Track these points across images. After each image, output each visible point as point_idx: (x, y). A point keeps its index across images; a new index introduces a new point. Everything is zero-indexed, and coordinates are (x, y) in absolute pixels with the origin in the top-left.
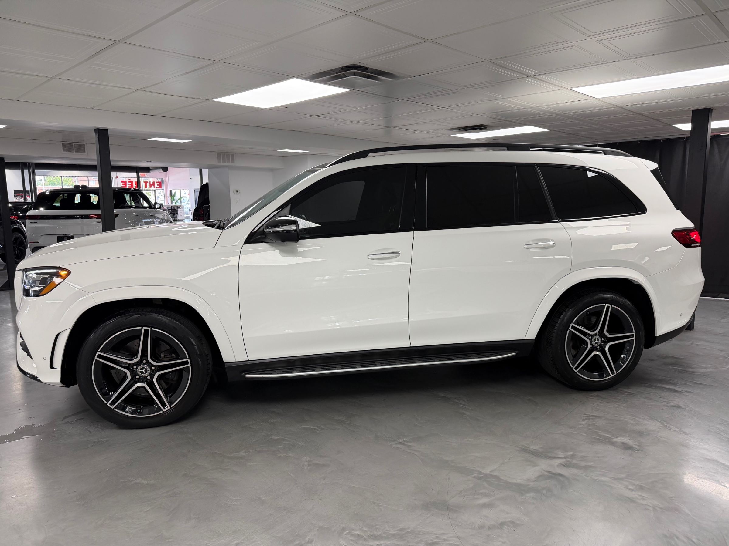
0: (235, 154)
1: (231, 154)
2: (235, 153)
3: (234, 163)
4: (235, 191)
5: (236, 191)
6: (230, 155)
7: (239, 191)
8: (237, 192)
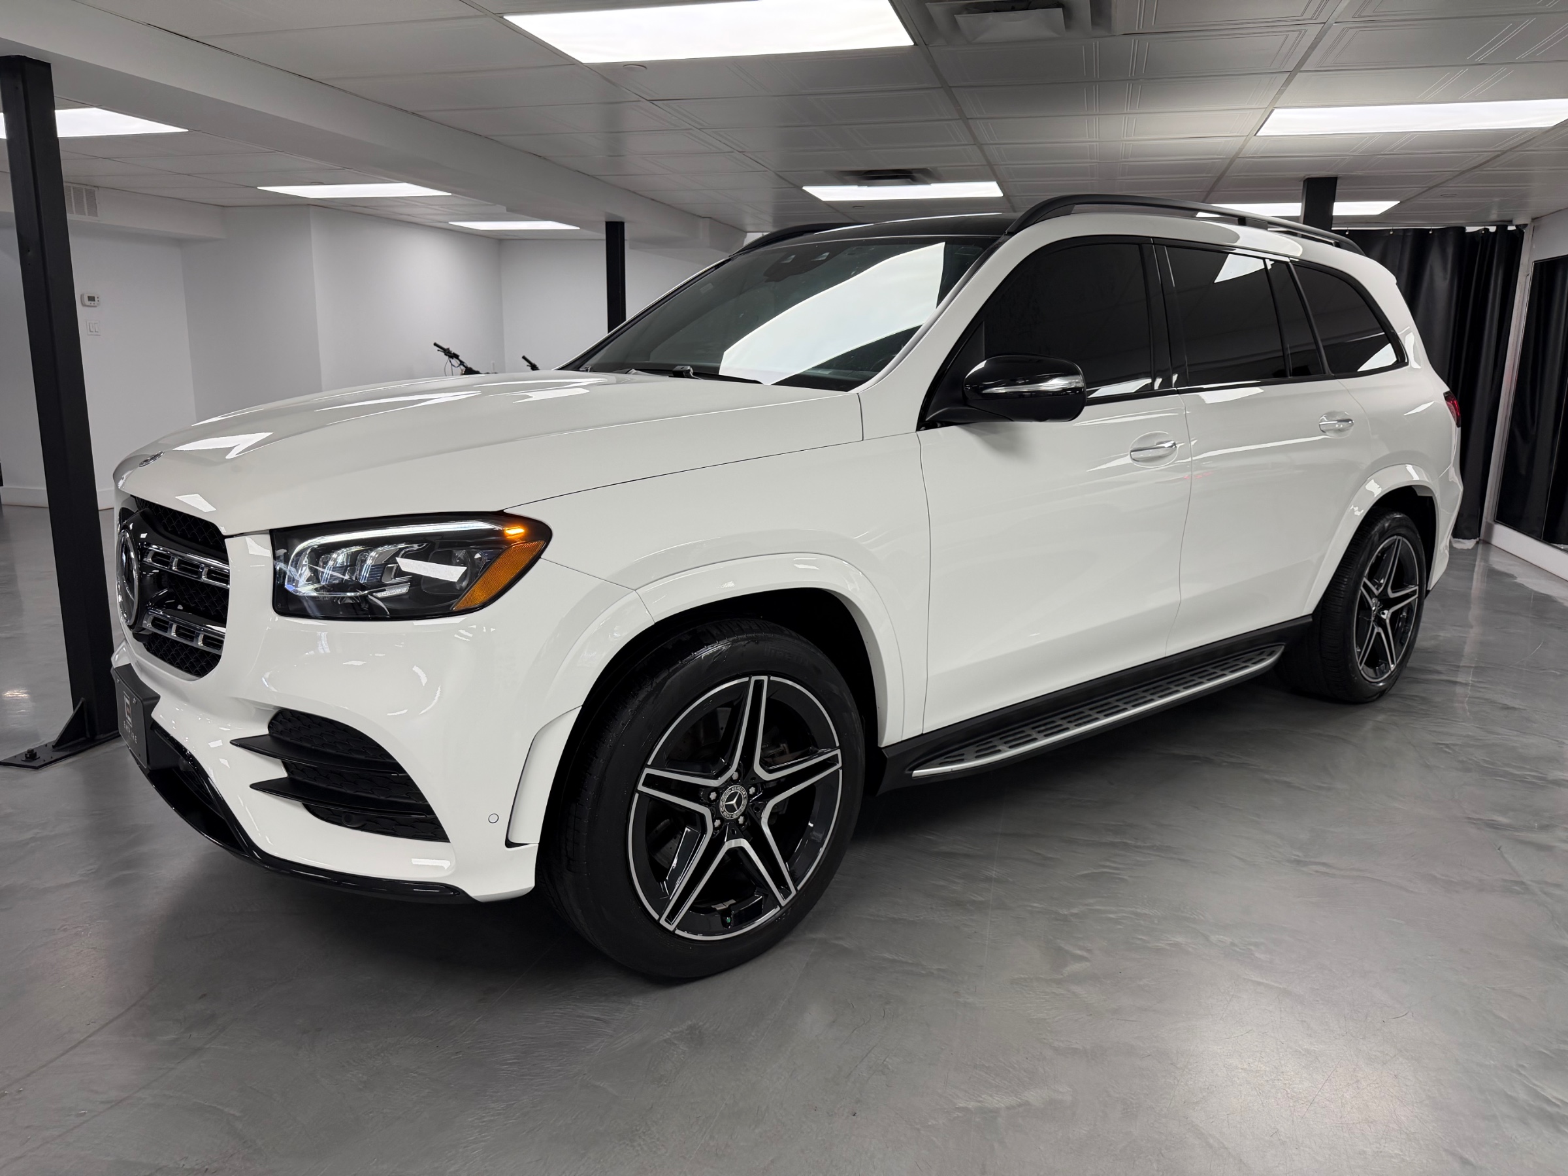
0: (96, 189)
1: (88, 187)
2: (98, 187)
3: (96, 215)
4: (86, 299)
5: (89, 297)
6: (84, 192)
7: (96, 299)
8: (91, 299)
